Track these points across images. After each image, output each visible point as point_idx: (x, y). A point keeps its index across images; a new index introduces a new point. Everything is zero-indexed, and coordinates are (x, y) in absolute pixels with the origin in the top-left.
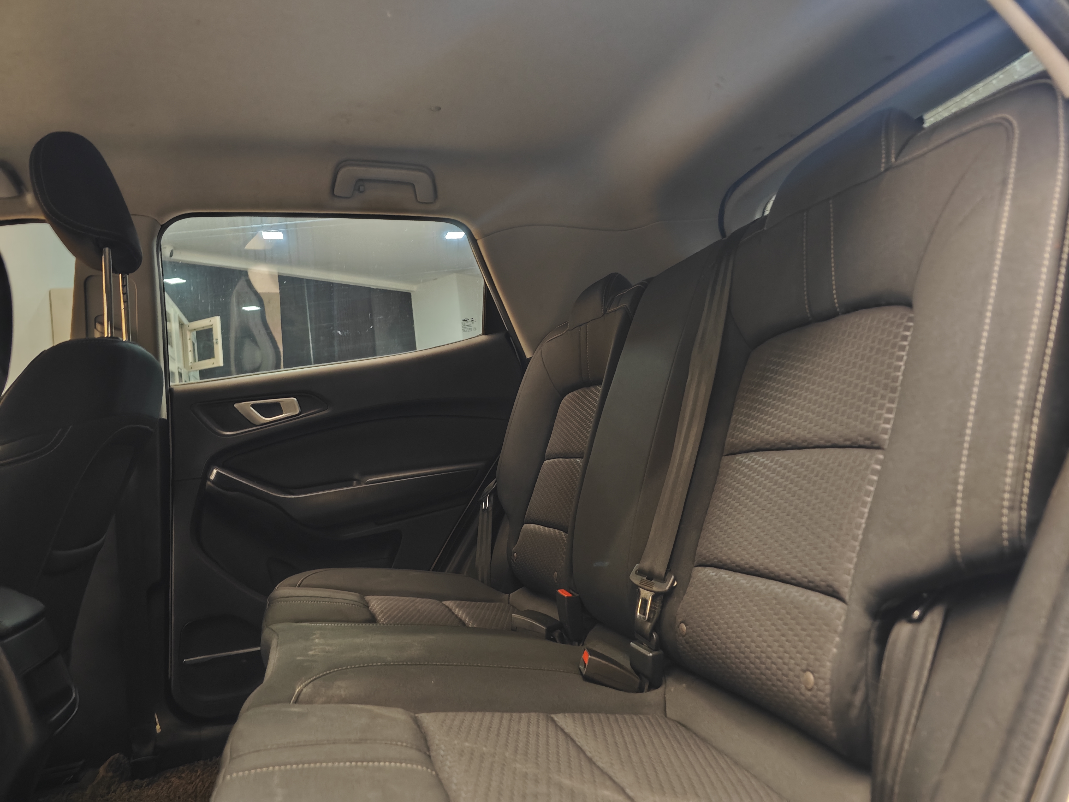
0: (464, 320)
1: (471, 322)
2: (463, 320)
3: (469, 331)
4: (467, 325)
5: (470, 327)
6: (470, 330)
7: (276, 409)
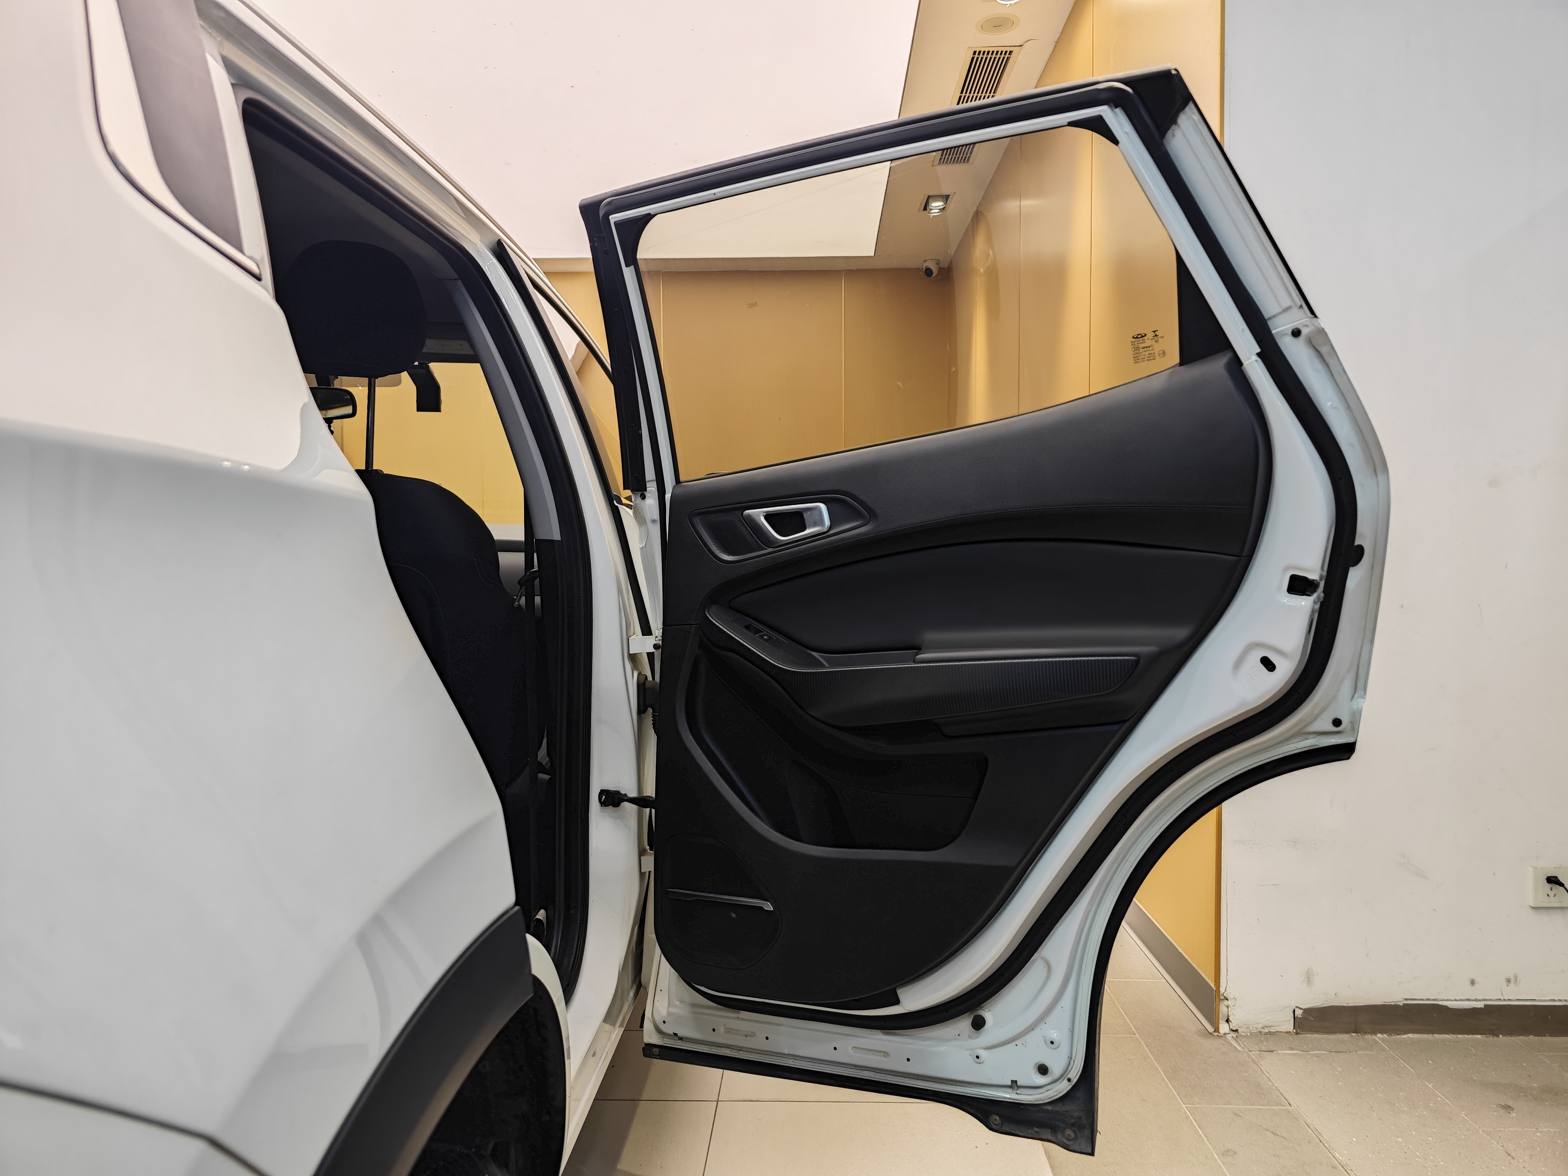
0: (1137, 338)
1: (1151, 339)
2: (1133, 337)
3: (1148, 360)
4: (1143, 348)
5: (1150, 352)
6: (1152, 358)
7: (796, 521)
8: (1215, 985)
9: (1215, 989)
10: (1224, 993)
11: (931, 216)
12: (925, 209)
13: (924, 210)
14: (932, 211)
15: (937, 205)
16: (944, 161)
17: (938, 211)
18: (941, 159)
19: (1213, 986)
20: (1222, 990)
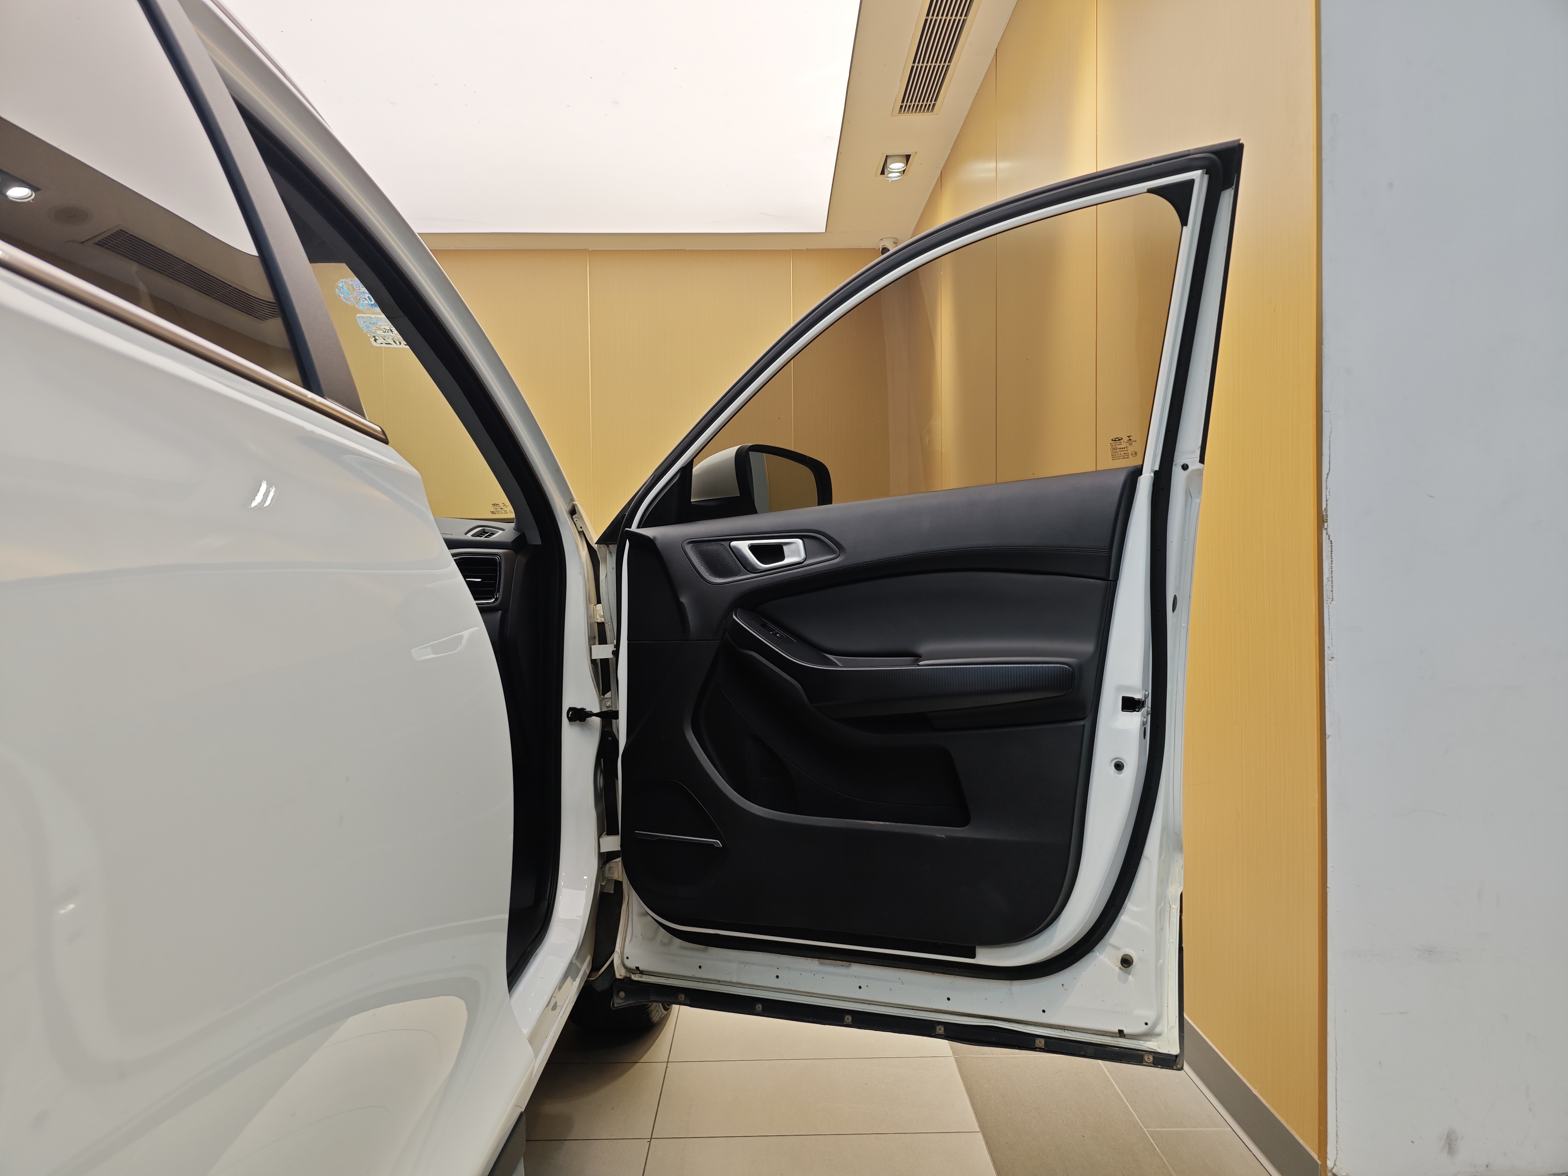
8: (1318, 1156)
9: (1319, 1162)
10: (1332, 1168)
11: (890, 181)
12: (883, 173)
13: (881, 174)
14: (890, 175)
15: (897, 166)
16: (905, 109)
17: (898, 174)
18: (901, 107)
19: (1315, 1157)
20: (1330, 1164)
